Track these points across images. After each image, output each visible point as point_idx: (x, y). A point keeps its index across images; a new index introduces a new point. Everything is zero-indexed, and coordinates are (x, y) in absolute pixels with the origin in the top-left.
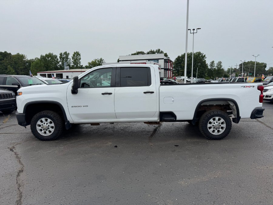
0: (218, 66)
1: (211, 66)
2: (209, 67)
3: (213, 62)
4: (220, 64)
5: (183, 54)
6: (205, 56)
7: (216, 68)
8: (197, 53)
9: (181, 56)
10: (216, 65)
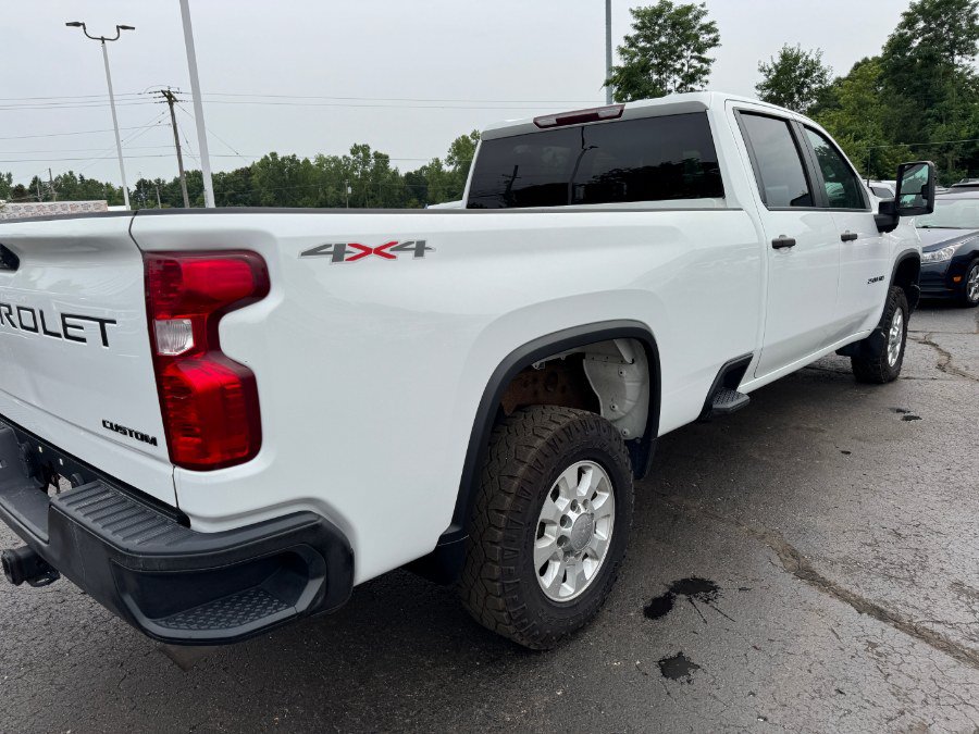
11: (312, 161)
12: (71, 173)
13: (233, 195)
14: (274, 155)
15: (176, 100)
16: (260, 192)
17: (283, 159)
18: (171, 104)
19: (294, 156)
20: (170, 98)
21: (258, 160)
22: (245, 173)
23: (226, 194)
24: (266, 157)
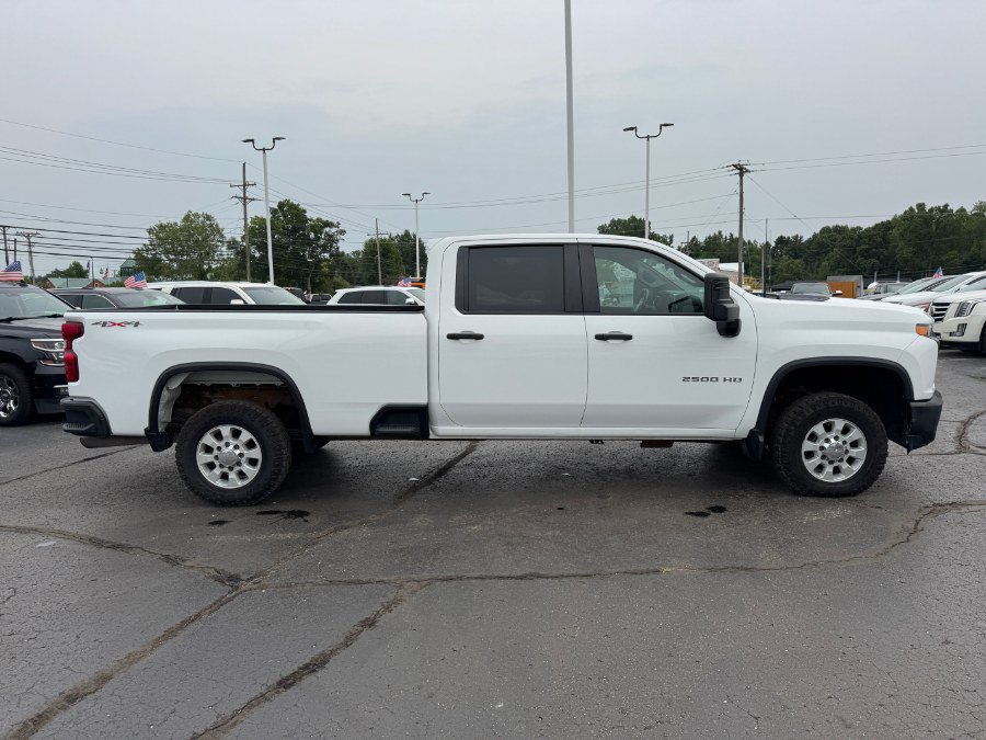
11: (969, 209)
12: (720, 233)
13: (866, 250)
14: (921, 206)
15: (747, 171)
16: (896, 247)
17: (931, 210)
18: (741, 175)
19: (946, 206)
20: (741, 170)
21: (900, 212)
22: (884, 227)
23: (858, 249)
24: (911, 209)
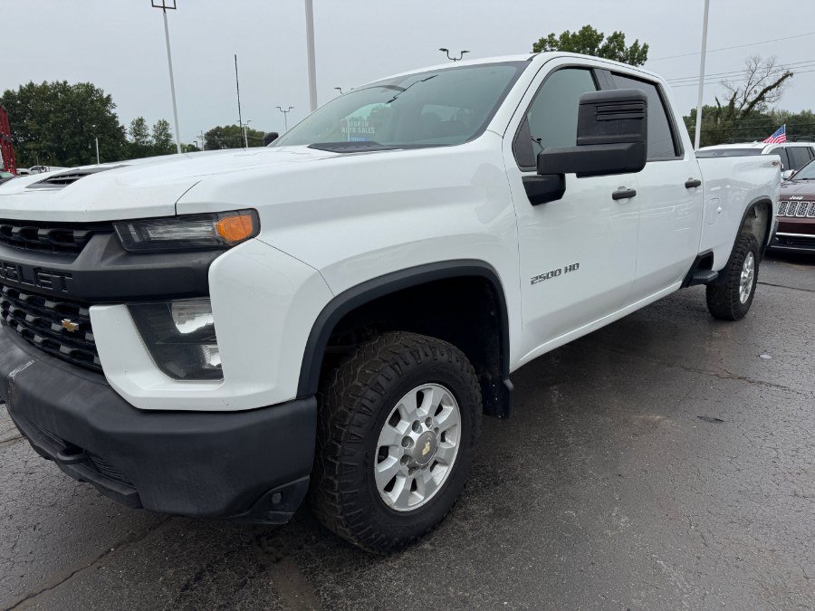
0: (161, 134)
1: (138, 135)
2: (130, 138)
3: (140, 123)
4: (164, 129)
5: (24, 86)
6: (108, 98)
7: (154, 142)
8: (79, 86)
9: (17, 90)
10: (151, 132)
